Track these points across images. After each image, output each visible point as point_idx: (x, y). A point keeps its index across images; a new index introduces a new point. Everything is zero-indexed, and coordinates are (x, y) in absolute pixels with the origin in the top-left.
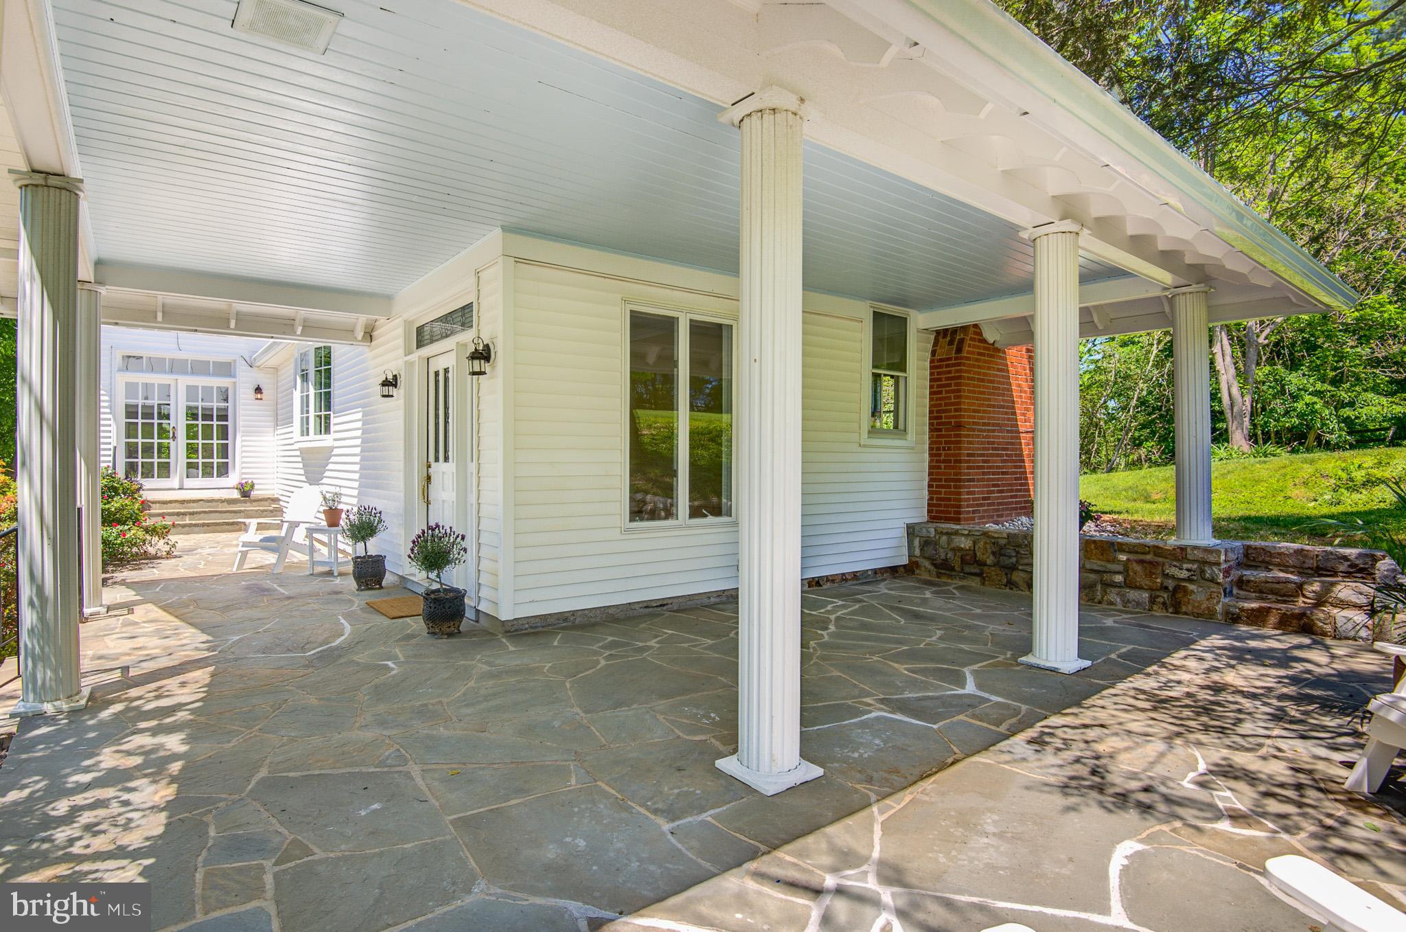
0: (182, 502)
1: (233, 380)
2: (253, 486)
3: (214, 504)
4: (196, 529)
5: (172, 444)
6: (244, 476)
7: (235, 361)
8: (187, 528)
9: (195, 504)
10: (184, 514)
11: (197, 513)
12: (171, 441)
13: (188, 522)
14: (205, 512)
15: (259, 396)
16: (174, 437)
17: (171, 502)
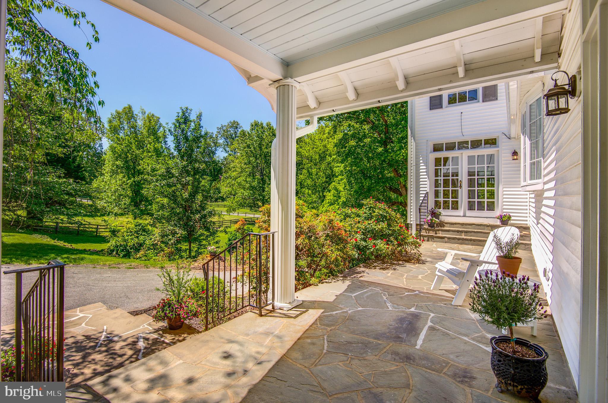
0: (462, 224)
1: (496, 149)
2: (510, 217)
3: (482, 227)
4: (467, 242)
5: (460, 190)
6: (504, 211)
7: (498, 137)
8: (460, 241)
9: (470, 227)
10: (462, 232)
11: (469, 232)
12: (459, 189)
13: (463, 237)
14: (474, 232)
15: (515, 157)
16: (461, 187)
17: (456, 224)
